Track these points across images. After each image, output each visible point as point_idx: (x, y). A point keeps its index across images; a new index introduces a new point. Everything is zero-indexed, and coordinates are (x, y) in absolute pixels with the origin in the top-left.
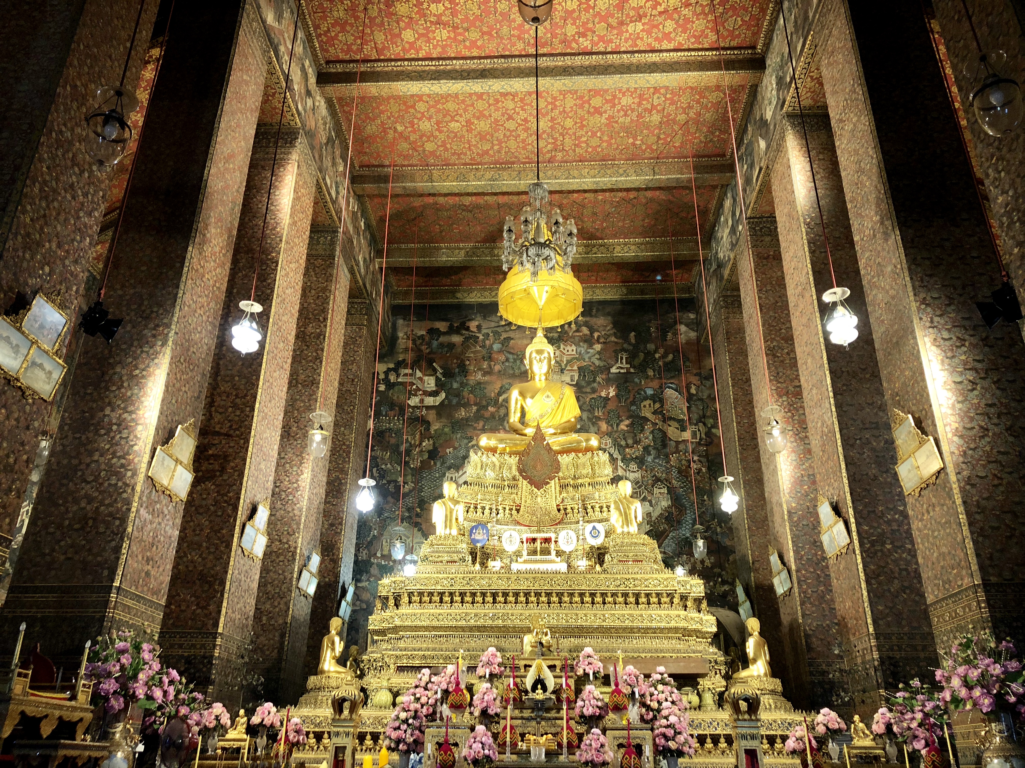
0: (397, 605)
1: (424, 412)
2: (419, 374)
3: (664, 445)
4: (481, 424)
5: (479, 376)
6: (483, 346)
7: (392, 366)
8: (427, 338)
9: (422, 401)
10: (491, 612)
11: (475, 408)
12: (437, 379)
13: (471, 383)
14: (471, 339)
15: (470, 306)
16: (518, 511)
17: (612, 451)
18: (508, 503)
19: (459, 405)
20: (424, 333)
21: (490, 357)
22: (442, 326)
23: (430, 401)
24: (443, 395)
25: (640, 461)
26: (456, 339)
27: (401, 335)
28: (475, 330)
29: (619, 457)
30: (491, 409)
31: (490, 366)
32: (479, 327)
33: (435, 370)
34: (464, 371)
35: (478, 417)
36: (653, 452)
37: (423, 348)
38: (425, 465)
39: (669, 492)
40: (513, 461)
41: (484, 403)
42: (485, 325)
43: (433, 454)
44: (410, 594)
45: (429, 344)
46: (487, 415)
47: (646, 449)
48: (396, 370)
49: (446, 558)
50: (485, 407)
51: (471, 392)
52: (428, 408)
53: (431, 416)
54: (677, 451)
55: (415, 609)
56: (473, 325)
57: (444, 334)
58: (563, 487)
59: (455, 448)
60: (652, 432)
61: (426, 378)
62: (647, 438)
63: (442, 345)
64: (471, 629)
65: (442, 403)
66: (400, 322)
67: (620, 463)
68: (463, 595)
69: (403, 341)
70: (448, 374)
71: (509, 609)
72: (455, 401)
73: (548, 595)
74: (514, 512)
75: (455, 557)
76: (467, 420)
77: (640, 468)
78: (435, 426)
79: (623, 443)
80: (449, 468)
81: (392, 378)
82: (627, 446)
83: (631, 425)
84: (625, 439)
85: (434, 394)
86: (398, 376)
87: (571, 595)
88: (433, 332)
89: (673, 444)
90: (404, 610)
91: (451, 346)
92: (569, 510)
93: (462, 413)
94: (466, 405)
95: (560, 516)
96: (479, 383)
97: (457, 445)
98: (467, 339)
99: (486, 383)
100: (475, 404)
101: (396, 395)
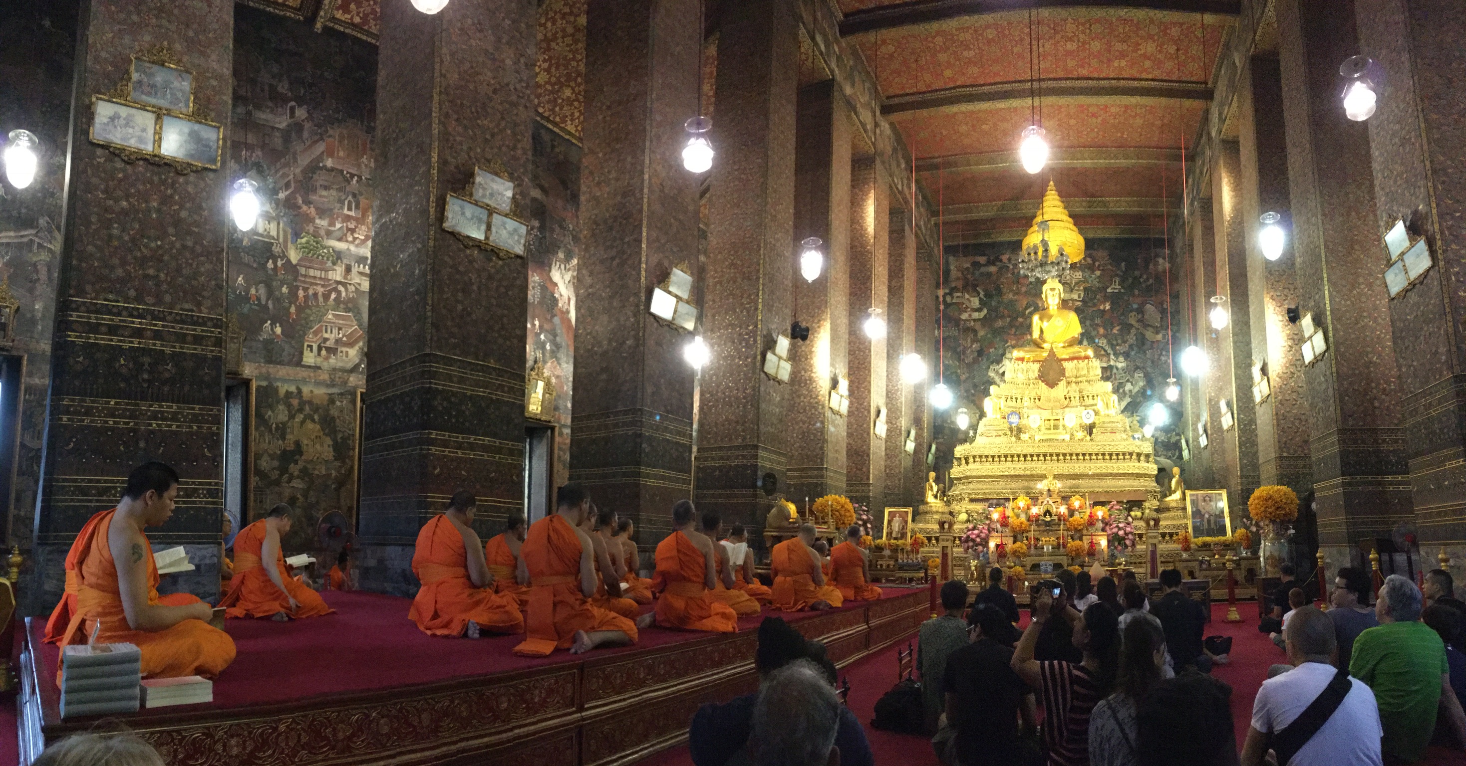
0: (967, 463)
1: (972, 323)
2: (967, 296)
3: (1143, 344)
4: (1014, 330)
5: (1011, 296)
6: (1013, 274)
7: (947, 291)
8: (971, 270)
9: (970, 316)
10: (1023, 467)
11: (1008, 320)
12: (981, 299)
13: (1005, 301)
14: (1003, 269)
15: (1002, 244)
16: (1039, 399)
17: (1107, 348)
18: (1033, 395)
19: (997, 317)
20: (968, 265)
21: (1018, 282)
22: (982, 260)
23: (976, 315)
24: (985, 311)
25: (1126, 355)
26: (993, 269)
27: (952, 267)
28: (1006, 261)
29: (1112, 352)
30: (1020, 320)
31: (1018, 288)
32: (1009, 260)
33: (978, 293)
34: (999, 292)
35: (1011, 325)
36: (1135, 348)
37: (969, 276)
38: (975, 361)
39: (1145, 376)
40: (1036, 366)
41: (1015, 315)
42: (1013, 258)
43: (980, 353)
44: (974, 457)
45: (973, 274)
46: (1017, 324)
47: (1131, 346)
48: (950, 294)
49: (995, 433)
50: (1016, 318)
51: (1006, 308)
52: (975, 320)
53: (978, 326)
54: (1152, 348)
55: (977, 465)
56: (1005, 258)
57: (984, 265)
58: (1068, 383)
59: (995, 348)
60: (1135, 335)
61: (972, 299)
62: (1132, 339)
63: (982, 274)
64: (1012, 476)
65: (985, 316)
66: (951, 258)
67: (1112, 357)
68: (1006, 456)
69: (954, 273)
70: (988, 295)
71: (1034, 464)
72: (994, 315)
73: (1058, 455)
74: (1037, 400)
75: (1000, 433)
76: (1003, 328)
77: (1125, 359)
78: (981, 333)
79: (1115, 342)
80: (992, 363)
81: (948, 299)
82: (1118, 345)
83: (1120, 330)
84: (1116, 340)
85: (979, 310)
86: (952, 298)
87: (1071, 455)
88: (976, 265)
89: (1149, 343)
90: (971, 466)
91: (989, 275)
92: (1072, 399)
93: (1000, 323)
94: (1002, 317)
95: (1066, 402)
96: (1011, 301)
97: (996, 346)
98: (1000, 269)
99: (1016, 301)
100: (1009, 316)
101: (951, 312)
